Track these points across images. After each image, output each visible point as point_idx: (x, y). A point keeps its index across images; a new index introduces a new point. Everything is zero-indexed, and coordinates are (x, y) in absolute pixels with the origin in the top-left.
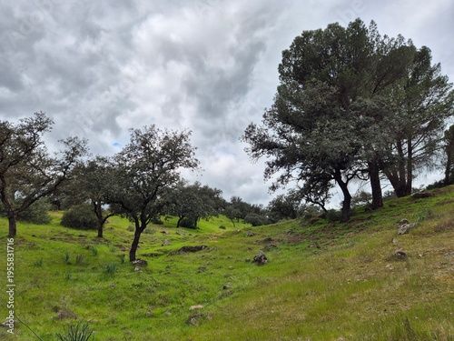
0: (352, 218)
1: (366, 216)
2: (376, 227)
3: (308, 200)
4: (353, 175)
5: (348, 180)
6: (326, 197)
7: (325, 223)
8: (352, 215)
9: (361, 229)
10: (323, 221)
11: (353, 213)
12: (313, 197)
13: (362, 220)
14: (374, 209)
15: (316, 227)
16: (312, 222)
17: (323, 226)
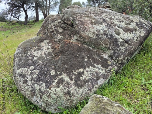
0: (28, 24)
1: (33, 24)
2: (35, 27)
3: (12, 15)
4: (29, 8)
5: (27, 9)
6: (20, 15)
7: (18, 25)
8: (28, 23)
9: (30, 27)
10: (17, 24)
11: (29, 22)
12: (14, 15)
13: (32, 25)
14: (36, 22)
15: (14, 26)
16: (13, 24)
17: (17, 26)
